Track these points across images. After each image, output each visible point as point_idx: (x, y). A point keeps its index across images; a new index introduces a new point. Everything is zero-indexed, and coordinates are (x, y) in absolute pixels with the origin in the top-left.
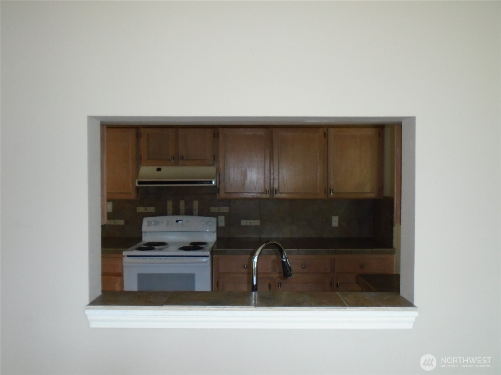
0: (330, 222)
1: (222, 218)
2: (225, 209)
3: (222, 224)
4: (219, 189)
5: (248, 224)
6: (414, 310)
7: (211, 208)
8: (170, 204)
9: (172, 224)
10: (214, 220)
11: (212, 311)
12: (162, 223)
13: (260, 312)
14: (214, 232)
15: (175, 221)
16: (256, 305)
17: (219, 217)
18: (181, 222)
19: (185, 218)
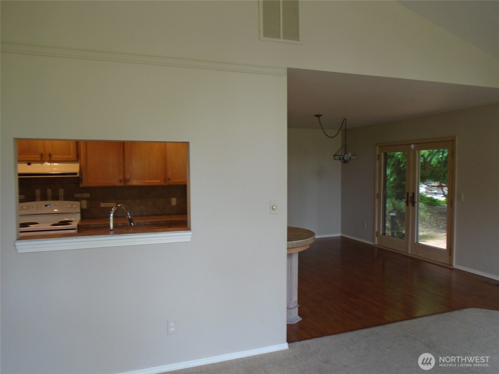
0: (170, 202)
1: (84, 203)
2: (87, 195)
3: (85, 206)
4: (81, 179)
5: (107, 206)
6: (191, 232)
7: (75, 195)
8: (38, 192)
9: (41, 208)
10: (78, 203)
11: (89, 239)
12: (33, 207)
13: (114, 237)
14: (78, 213)
15: (44, 205)
16: (112, 235)
17: (82, 201)
18: (49, 206)
19: (53, 203)
